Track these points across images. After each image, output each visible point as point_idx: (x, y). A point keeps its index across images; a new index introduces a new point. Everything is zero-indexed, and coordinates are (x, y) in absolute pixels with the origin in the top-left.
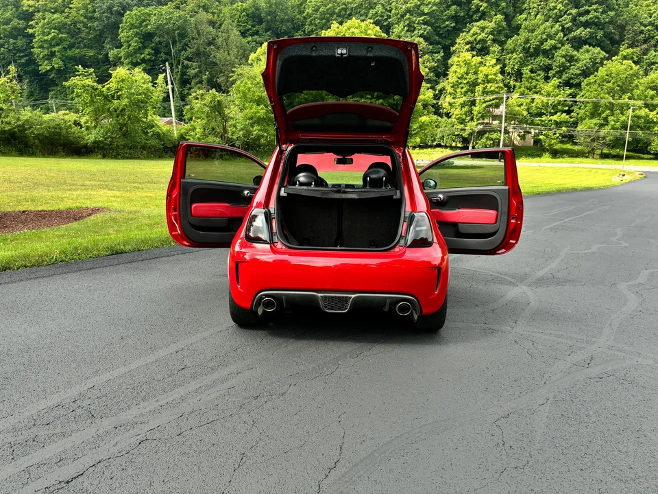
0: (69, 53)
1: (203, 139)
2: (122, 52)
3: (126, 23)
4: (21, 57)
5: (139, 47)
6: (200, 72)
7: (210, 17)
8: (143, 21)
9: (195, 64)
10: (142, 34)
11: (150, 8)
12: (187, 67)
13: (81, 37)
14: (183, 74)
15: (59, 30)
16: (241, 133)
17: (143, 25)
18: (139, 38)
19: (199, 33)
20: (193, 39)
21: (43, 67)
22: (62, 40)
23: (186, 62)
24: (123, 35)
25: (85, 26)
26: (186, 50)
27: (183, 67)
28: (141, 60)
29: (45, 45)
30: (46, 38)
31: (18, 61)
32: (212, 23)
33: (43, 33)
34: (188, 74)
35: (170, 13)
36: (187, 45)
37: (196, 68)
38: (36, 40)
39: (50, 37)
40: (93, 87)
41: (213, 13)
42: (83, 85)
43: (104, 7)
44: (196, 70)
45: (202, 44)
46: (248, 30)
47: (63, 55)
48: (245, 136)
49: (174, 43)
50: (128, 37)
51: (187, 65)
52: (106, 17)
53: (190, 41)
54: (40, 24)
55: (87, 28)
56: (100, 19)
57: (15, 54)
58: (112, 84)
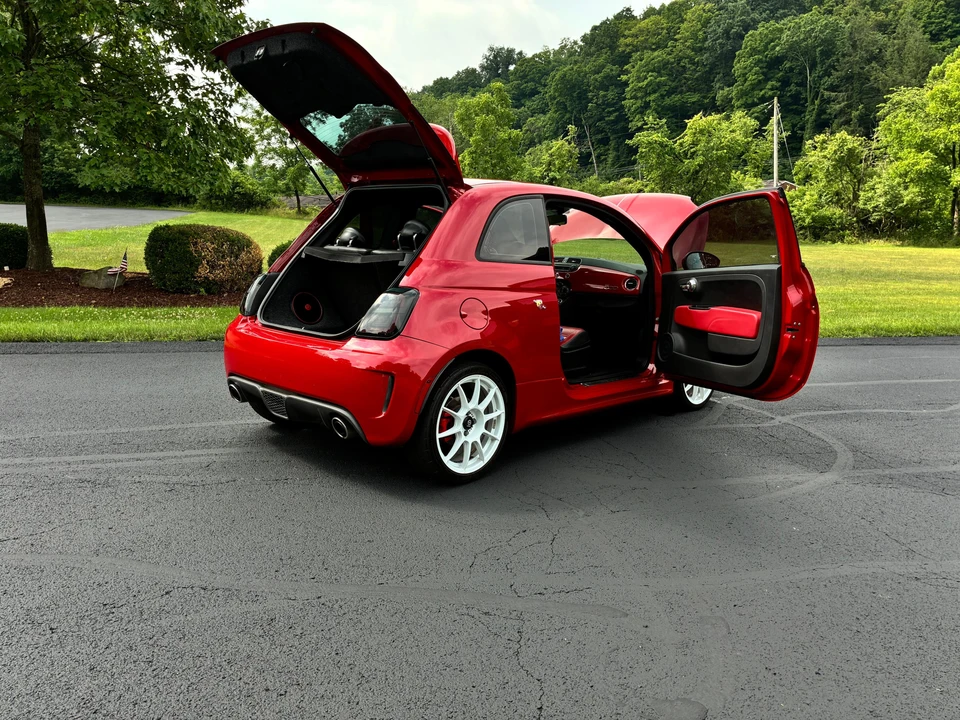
0: (668, 101)
1: (814, 211)
2: (734, 91)
3: (746, 48)
4: (610, 113)
5: (760, 81)
6: (849, 106)
7: (881, 17)
8: (771, 40)
9: (841, 94)
10: (766, 62)
11: (785, 20)
12: (829, 101)
13: (685, 78)
14: (822, 111)
15: (659, 72)
16: (882, 200)
17: (769, 47)
18: (761, 68)
19: (854, 46)
20: (844, 56)
21: (633, 123)
22: (659, 85)
23: (826, 93)
24: (738, 67)
25: (692, 62)
26: (829, 75)
27: (822, 101)
28: (759, 99)
29: (639, 95)
30: (640, 85)
31: (607, 119)
32: (882, 27)
33: (639, 79)
34: (828, 111)
35: (813, 22)
36: (834, 67)
37: (843, 101)
38: (628, 89)
39: (645, 82)
40: (661, 144)
41: (887, 11)
42: (650, 143)
43: (720, 30)
44: (843, 104)
45: (857, 61)
46: (946, 29)
47: (659, 106)
48: (888, 204)
49: (813, 67)
50: (745, 68)
51: (829, 98)
52: (720, 44)
53: (838, 60)
54: (637, 67)
55: (694, 64)
56: (711, 49)
57: (604, 110)
58: (687, 138)
